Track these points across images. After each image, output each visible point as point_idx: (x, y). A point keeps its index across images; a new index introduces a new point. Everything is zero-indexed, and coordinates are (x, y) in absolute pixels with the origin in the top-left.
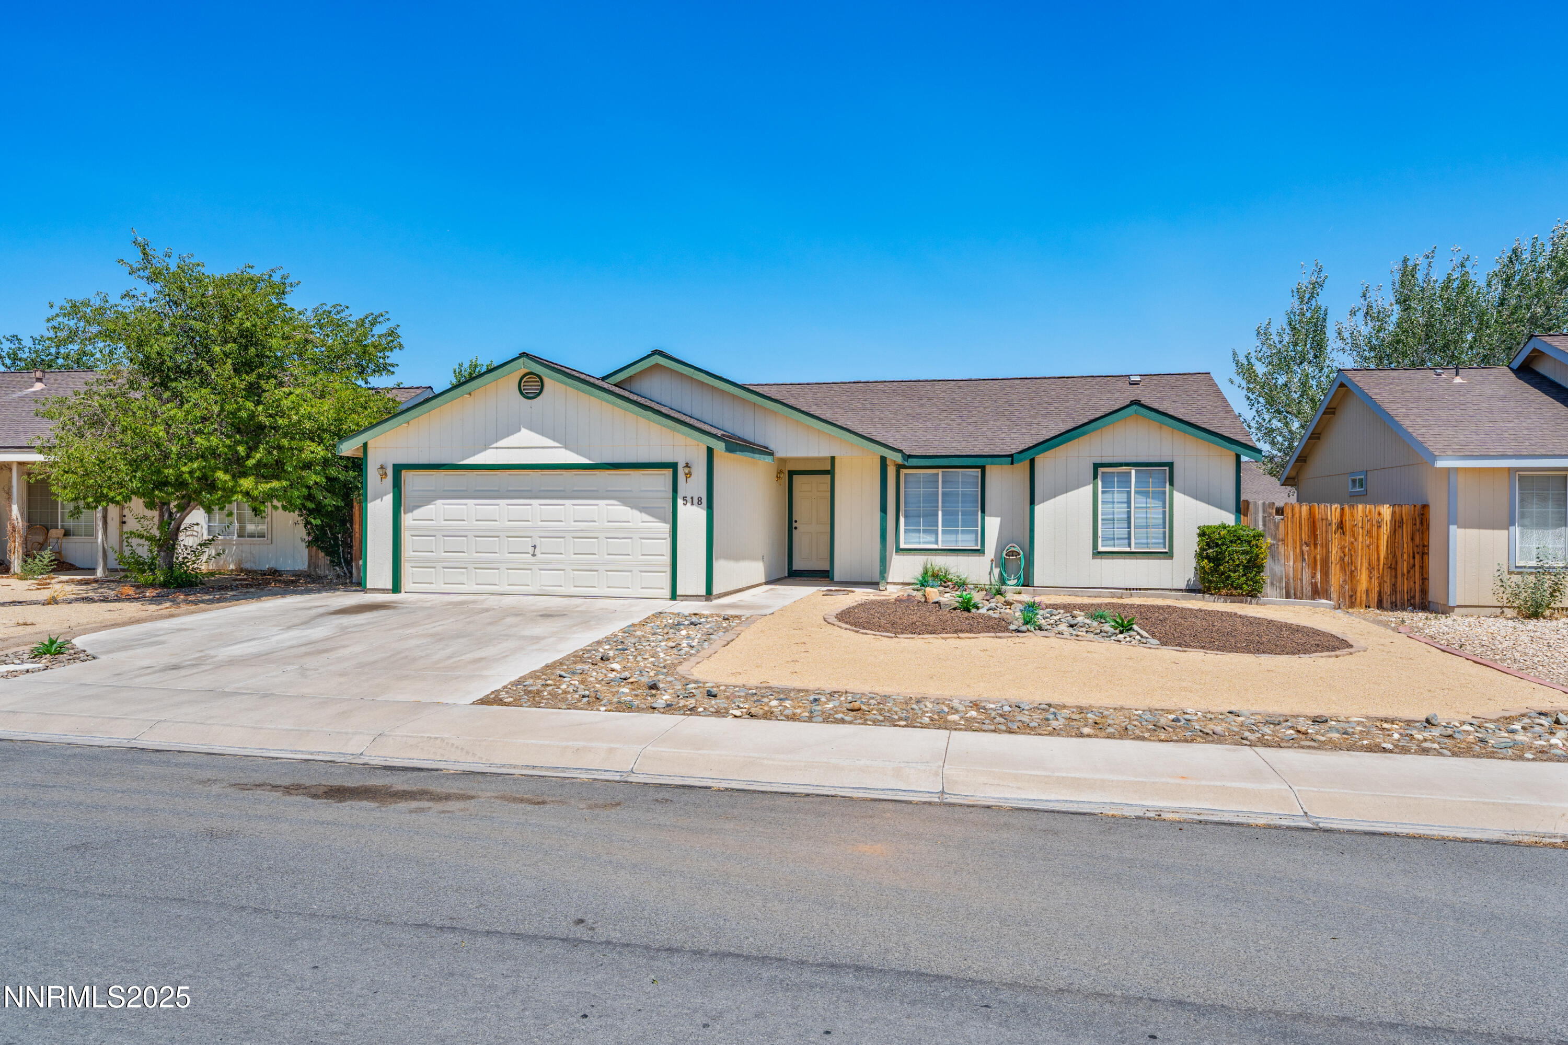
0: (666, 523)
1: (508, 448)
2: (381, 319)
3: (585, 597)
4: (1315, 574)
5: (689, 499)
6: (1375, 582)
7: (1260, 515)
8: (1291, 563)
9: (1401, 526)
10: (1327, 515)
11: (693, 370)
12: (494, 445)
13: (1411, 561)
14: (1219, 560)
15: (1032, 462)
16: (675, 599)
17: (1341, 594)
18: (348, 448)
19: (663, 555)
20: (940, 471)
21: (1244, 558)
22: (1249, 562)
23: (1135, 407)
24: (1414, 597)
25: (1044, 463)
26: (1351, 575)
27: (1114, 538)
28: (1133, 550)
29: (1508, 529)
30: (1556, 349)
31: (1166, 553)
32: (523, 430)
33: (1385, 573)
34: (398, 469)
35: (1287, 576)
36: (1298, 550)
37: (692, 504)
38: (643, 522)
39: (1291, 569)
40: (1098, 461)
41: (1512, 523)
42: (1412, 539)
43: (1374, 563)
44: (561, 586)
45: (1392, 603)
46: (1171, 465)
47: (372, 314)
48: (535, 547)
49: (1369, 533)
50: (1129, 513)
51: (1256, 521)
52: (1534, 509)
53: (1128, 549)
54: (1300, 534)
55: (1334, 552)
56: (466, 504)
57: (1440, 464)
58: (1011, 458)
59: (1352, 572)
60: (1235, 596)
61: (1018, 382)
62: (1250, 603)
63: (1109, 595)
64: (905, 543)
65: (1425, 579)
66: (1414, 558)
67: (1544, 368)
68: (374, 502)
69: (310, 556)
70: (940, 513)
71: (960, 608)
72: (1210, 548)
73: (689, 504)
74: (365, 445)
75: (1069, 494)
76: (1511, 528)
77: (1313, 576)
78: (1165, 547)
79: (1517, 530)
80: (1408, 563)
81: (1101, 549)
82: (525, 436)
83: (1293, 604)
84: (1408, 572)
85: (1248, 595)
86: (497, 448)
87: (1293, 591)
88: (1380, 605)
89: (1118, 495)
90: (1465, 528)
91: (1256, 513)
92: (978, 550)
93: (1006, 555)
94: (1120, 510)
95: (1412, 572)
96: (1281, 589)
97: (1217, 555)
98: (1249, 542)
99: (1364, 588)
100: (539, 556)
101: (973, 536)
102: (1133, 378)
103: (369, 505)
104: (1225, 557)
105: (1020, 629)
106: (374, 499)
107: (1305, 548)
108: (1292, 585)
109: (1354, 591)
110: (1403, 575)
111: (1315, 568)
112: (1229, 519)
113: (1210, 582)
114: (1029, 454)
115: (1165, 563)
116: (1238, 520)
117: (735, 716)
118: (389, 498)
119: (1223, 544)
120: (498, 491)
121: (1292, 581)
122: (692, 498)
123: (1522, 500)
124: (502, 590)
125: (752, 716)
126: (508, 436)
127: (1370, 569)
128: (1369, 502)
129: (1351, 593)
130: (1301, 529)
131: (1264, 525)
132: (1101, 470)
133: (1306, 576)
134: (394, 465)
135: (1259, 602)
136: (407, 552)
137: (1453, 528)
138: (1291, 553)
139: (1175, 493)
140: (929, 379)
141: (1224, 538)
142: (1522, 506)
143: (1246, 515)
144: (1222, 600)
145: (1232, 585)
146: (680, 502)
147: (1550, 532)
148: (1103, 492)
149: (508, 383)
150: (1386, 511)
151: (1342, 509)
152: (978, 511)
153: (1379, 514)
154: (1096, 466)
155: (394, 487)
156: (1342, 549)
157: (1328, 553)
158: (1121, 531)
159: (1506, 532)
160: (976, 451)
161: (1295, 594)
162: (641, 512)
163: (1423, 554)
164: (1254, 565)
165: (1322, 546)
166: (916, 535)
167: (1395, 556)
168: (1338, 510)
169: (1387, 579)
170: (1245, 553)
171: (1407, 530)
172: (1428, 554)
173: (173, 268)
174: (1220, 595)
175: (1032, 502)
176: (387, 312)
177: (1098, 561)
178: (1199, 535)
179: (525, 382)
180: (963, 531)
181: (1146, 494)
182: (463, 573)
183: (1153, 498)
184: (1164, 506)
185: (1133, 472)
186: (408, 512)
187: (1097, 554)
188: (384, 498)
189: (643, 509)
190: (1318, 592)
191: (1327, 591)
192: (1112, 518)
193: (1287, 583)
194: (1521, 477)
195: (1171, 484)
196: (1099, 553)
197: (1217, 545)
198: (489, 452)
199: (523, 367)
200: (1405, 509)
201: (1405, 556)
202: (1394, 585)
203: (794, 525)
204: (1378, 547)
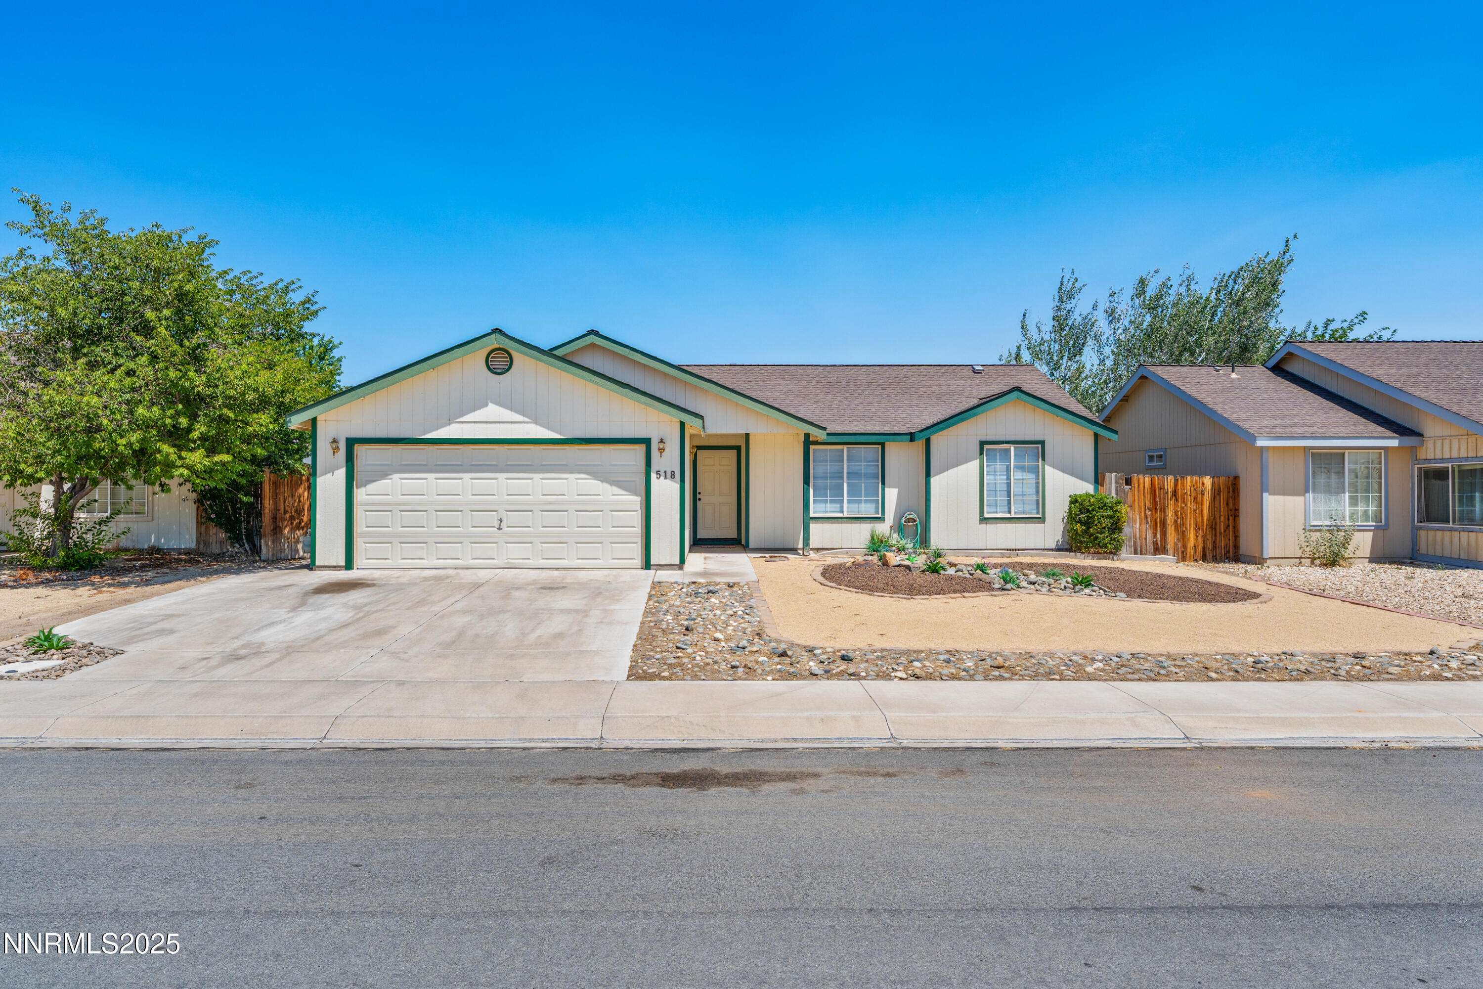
0: (636, 495)
1: (474, 422)
2: (293, 287)
3: (557, 569)
4: (1156, 534)
5: (662, 473)
6: (1200, 539)
7: (1114, 485)
8: (1138, 525)
9: (1219, 494)
10: (1164, 485)
11: (628, 350)
12: (460, 420)
13: (1227, 522)
14: (1089, 523)
15: (928, 441)
16: (649, 569)
17: (1176, 550)
18: (296, 422)
19: (634, 527)
20: (845, 447)
21: (1109, 522)
22: (1112, 525)
23: (1016, 393)
24: (1229, 552)
25: (938, 441)
26: (1183, 536)
27: (996, 506)
28: (1013, 516)
29: (1304, 496)
30: (1310, 352)
31: (1040, 518)
32: (490, 405)
33: (1208, 532)
34: (351, 443)
35: (1135, 537)
36: (1143, 514)
37: (666, 477)
38: (613, 495)
39: (1138, 530)
40: (984, 439)
41: (1307, 491)
42: (1227, 504)
43: (1200, 524)
44: (529, 559)
45: (1213, 557)
46: (1042, 443)
47: (282, 280)
48: (501, 521)
49: (1195, 499)
50: (1009, 485)
51: (1110, 490)
52: (1322, 479)
53: (1008, 515)
54: (1145, 501)
55: (1170, 516)
56: (426, 479)
57: (1260, 443)
58: (912, 437)
59: (1183, 532)
60: (1101, 553)
61: (878, 368)
62: (1113, 559)
63: (1000, 555)
64: (814, 512)
65: (1237, 537)
66: (1229, 519)
67: (1293, 368)
68: (323, 477)
69: (199, 534)
70: (845, 485)
71: (928, 571)
72: (1082, 513)
73: (662, 478)
74: (314, 421)
75: (960, 467)
76: (1307, 495)
77: (1155, 536)
78: (1038, 513)
79: (1310, 496)
80: (1224, 524)
81: (987, 515)
82: (492, 411)
83: (1140, 560)
84: (1225, 531)
85: (1111, 553)
86: (462, 422)
87: (1139, 549)
88: (1204, 559)
89: (1000, 469)
90: (1274, 494)
91: (1110, 484)
92: (879, 518)
93: (905, 522)
94: (1001, 482)
95: (1227, 531)
96: (1130, 547)
97: (1088, 520)
98: (1112, 508)
99: (1192, 545)
100: (505, 529)
101: (873, 505)
102: (977, 368)
103: (318, 480)
104: (1094, 521)
105: (1005, 587)
106: (325, 473)
107: (1148, 513)
108: (1139, 544)
109: (1185, 547)
110: (1221, 533)
111: (1155, 529)
112: (1089, 488)
113: (1081, 542)
114: (926, 434)
115: (1038, 527)
116: (1096, 490)
117: (901, 679)
118: (341, 473)
119: (1093, 510)
120: (461, 465)
121: (1138, 540)
122: (665, 472)
123: (1314, 473)
124: (466, 563)
125: (917, 678)
126: (474, 411)
127: (1197, 530)
128: (1196, 475)
129: (1183, 550)
130: (1144, 496)
131: (1117, 494)
132: (986, 447)
133: (1149, 536)
134: (347, 439)
135: (1120, 558)
136: (359, 527)
137: (1265, 495)
138: (1138, 517)
139: (1046, 467)
140: (798, 364)
141: (1094, 505)
142: (1314, 477)
143: (1102, 485)
144: (1091, 557)
145: (1099, 545)
146: (653, 476)
147: (1334, 498)
148: (987, 466)
149: (476, 359)
150: (1208, 481)
151: (1176, 481)
152: (878, 483)
153: (1203, 484)
154: (982, 444)
155: (347, 461)
156: (1176, 513)
157: (1165, 516)
158: (1002, 499)
159: (1303, 498)
160: (877, 430)
161: (1141, 551)
162: (611, 485)
163: (1235, 516)
164: (1116, 527)
165: (1161, 511)
166: (823, 505)
167: (1214, 518)
168: (1173, 481)
169: (1209, 537)
170: (1110, 517)
171: (1223, 497)
172: (1238, 516)
173: (74, 224)
174: (1089, 553)
175: (928, 475)
176: (299, 280)
177: (984, 526)
178: (1071, 503)
179: (492, 357)
180: (866, 501)
181: (1022, 468)
182: (422, 548)
183: (1028, 472)
184: (1038, 478)
185: (1012, 449)
186: (361, 487)
187: (983, 520)
188: (336, 472)
189: (613, 483)
190: (1159, 549)
191: (1165, 548)
192: (994, 489)
193: (1135, 543)
194: (1313, 454)
195: (1043, 459)
196: (985, 519)
197: (1088, 511)
198: (453, 426)
199: (494, 342)
200: (1222, 480)
201: (1222, 518)
202: (1214, 542)
203: (698, 496)
204: (1202, 511)
